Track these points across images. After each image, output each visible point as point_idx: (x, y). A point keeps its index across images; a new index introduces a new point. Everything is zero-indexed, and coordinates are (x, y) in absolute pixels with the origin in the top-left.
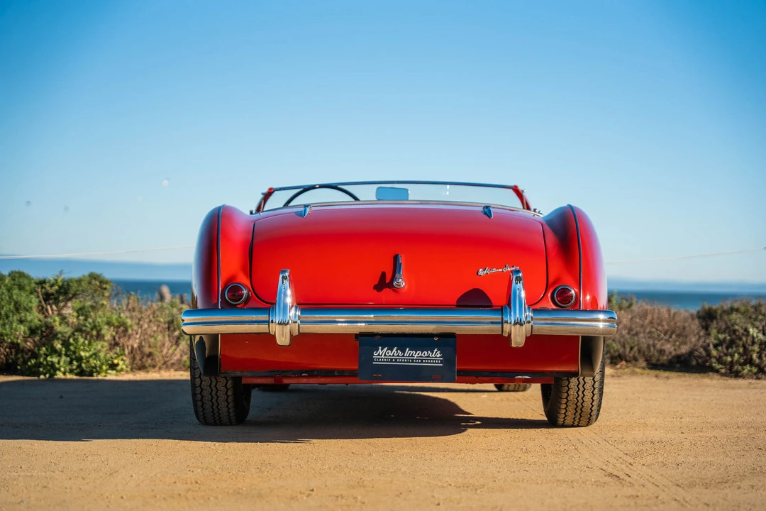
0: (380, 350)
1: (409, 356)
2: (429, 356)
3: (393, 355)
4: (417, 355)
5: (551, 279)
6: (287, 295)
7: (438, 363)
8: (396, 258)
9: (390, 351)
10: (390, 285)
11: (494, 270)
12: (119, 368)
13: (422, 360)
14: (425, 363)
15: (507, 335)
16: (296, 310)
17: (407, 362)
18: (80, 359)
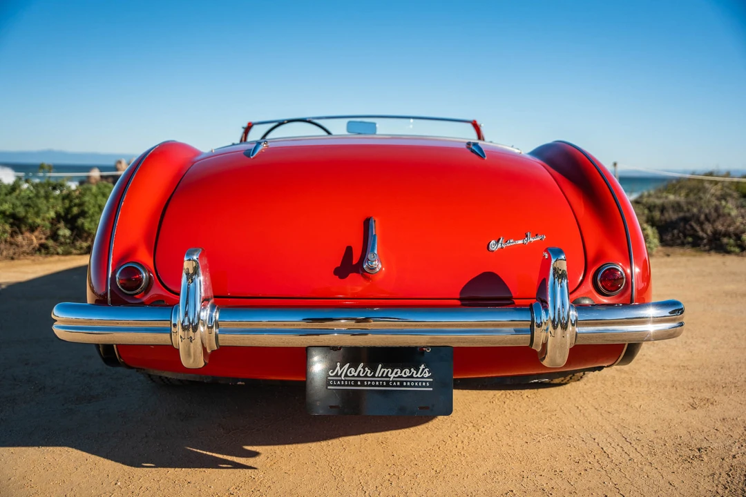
0: (338, 368)
1: (382, 377)
3: (359, 376)
4: (393, 375)
5: (591, 254)
7: (426, 387)
8: (367, 223)
9: (353, 369)
10: (358, 268)
11: (512, 242)
13: (402, 382)
14: (407, 386)
15: (539, 349)
16: (212, 311)
17: (379, 386)
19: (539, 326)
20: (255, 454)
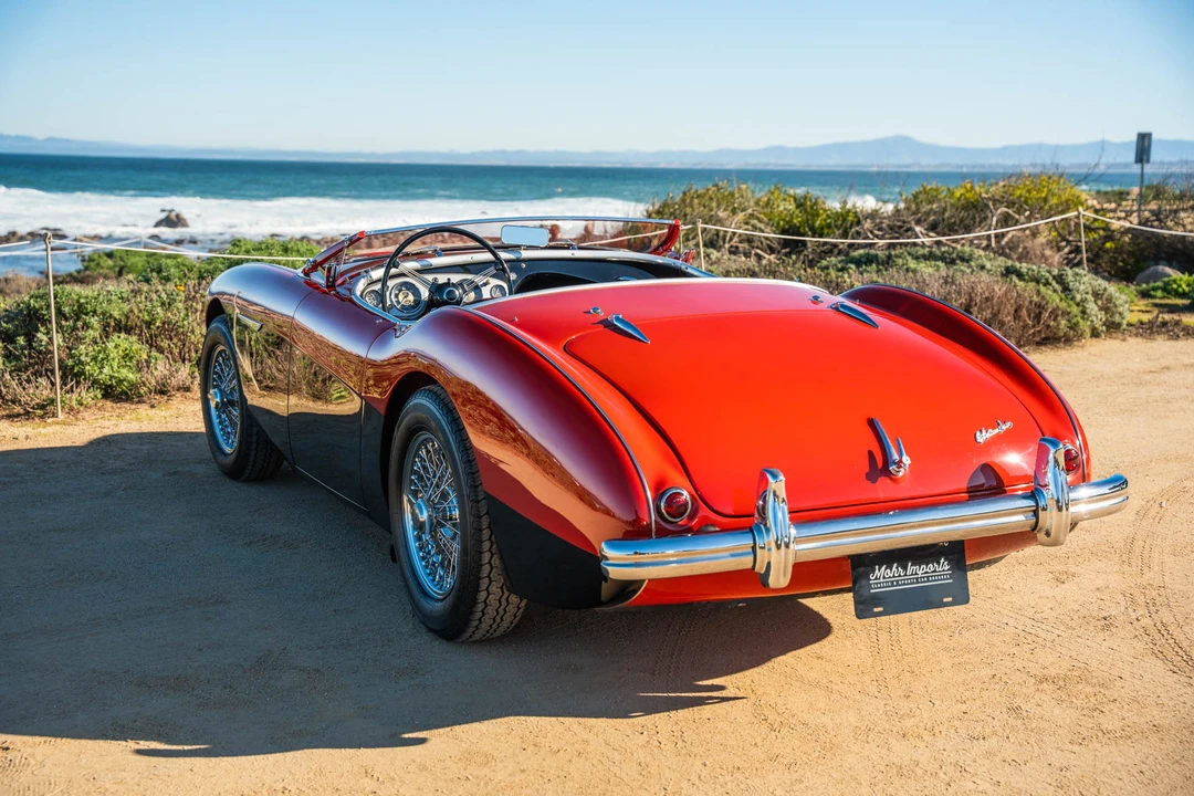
0: (877, 571)
1: (912, 574)
2: (935, 571)
3: (894, 576)
4: (921, 571)
6: (778, 512)
7: (947, 579)
8: (871, 423)
9: (888, 570)
10: (884, 471)
11: (991, 432)
13: (928, 578)
14: (932, 581)
17: (911, 583)
19: (1044, 509)
20: (722, 688)
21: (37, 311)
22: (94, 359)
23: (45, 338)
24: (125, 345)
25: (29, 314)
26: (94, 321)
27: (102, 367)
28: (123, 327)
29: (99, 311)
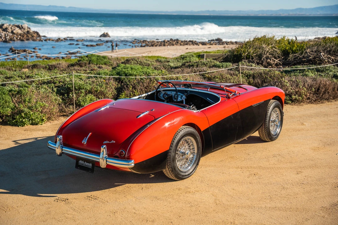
12: (44, 121)
18: (32, 119)
21: (70, 88)
22: (83, 101)
23: (72, 95)
24: (90, 97)
25: (68, 88)
26: (83, 91)
27: (85, 103)
28: (90, 92)
29: (84, 88)
